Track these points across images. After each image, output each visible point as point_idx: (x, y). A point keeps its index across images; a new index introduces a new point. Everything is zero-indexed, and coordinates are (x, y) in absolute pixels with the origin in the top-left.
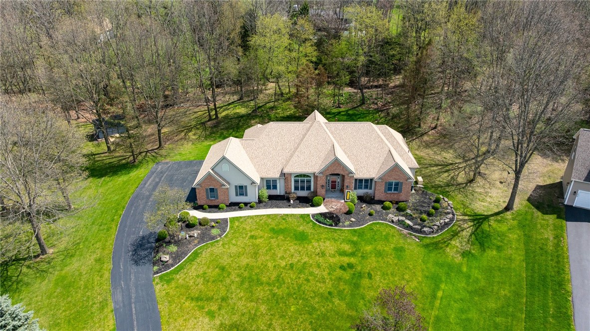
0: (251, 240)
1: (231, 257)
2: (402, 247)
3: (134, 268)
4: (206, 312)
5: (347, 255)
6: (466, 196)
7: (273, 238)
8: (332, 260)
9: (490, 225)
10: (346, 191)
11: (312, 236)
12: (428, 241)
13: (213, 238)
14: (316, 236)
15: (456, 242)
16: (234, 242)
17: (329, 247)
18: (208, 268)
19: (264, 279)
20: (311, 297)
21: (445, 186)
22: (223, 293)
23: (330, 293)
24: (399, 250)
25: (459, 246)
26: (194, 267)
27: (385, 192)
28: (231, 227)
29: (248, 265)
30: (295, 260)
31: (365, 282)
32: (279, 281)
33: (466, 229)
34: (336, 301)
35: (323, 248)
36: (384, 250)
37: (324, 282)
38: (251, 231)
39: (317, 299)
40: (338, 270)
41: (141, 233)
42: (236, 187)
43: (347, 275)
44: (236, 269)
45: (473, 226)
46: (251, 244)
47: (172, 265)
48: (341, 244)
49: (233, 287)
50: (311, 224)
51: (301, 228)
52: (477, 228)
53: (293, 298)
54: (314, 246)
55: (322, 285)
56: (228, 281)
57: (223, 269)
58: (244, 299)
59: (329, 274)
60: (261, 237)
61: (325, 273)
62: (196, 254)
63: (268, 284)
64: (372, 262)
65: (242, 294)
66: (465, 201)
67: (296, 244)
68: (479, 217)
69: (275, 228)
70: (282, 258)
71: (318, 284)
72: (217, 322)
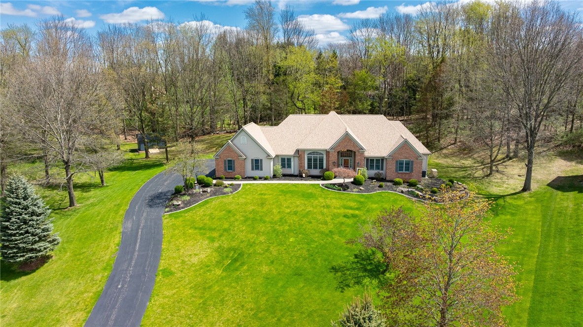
0: (260, 196)
1: (239, 205)
2: (409, 208)
3: (148, 209)
4: (207, 237)
5: (352, 209)
6: (482, 184)
7: (281, 195)
8: (337, 211)
9: (505, 201)
10: (358, 168)
11: (319, 196)
13: (224, 194)
14: (323, 196)
16: (243, 196)
17: (335, 203)
18: (216, 210)
19: (267, 220)
20: (311, 233)
21: (461, 178)
22: (226, 226)
23: (330, 232)
26: (203, 210)
27: (396, 171)
28: (243, 189)
29: (253, 210)
30: (299, 209)
32: (282, 221)
34: (336, 237)
35: (329, 203)
37: (326, 224)
38: (261, 191)
39: (317, 235)
40: (341, 218)
41: (160, 191)
42: (252, 160)
43: (350, 221)
44: (241, 212)
45: (487, 201)
46: (259, 198)
47: (183, 208)
48: (347, 202)
49: (236, 223)
50: (320, 189)
51: (310, 191)
53: (294, 233)
54: (321, 201)
55: (324, 226)
56: (232, 219)
57: (229, 212)
58: (245, 232)
59: (332, 219)
60: (270, 194)
61: (328, 219)
62: (207, 202)
63: (271, 223)
65: (244, 228)
66: (481, 186)
67: (302, 200)
68: (494, 196)
69: (285, 190)
70: (288, 207)
71: (320, 225)
72: (216, 245)
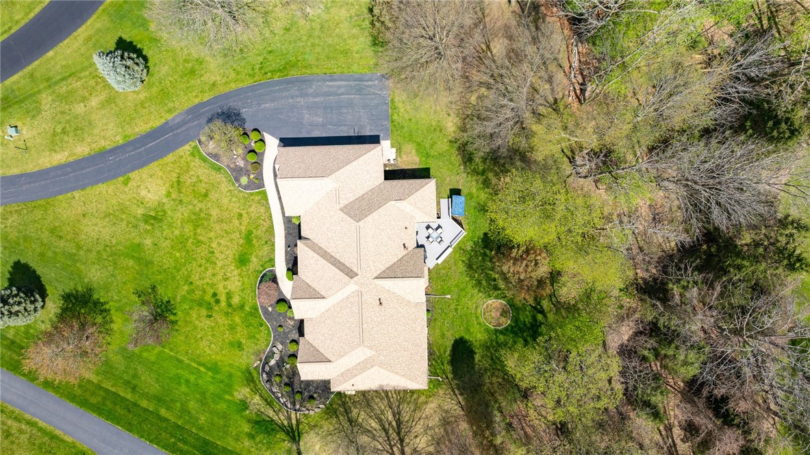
0: (236, 215)
1: (218, 200)
2: (243, 349)
3: (204, 121)
5: (227, 299)
6: (331, 434)
7: (240, 234)
8: (221, 286)
9: (284, 441)
11: (245, 270)
12: (255, 374)
13: (237, 180)
14: (246, 273)
15: (257, 399)
16: (234, 199)
17: (234, 285)
18: (206, 183)
19: (198, 231)
21: (348, 418)
22: (185, 199)
23: (191, 283)
24: (240, 346)
25: (253, 401)
26: (206, 171)
28: (252, 194)
29: (211, 216)
30: (217, 255)
31: (204, 312)
32: (198, 243)
33: (278, 415)
34: (186, 288)
35: (232, 279)
36: (237, 333)
37: (200, 279)
38: (247, 213)
39: (186, 273)
40: (212, 291)
41: (244, 110)
43: (208, 297)
45: (283, 424)
46: (232, 215)
48: (239, 295)
49: (190, 207)
50: (261, 269)
51: (255, 260)
52: (280, 427)
54: (234, 272)
55: (197, 277)
56: (196, 202)
57: (206, 195)
59: (208, 283)
60: (240, 224)
61: (208, 280)
63: (195, 234)
64: (222, 320)
65: (186, 215)
66: (322, 430)
67: (235, 255)
68: (296, 434)
69: (253, 235)
70: (219, 244)
71: (198, 274)
72: (164, 200)
